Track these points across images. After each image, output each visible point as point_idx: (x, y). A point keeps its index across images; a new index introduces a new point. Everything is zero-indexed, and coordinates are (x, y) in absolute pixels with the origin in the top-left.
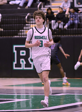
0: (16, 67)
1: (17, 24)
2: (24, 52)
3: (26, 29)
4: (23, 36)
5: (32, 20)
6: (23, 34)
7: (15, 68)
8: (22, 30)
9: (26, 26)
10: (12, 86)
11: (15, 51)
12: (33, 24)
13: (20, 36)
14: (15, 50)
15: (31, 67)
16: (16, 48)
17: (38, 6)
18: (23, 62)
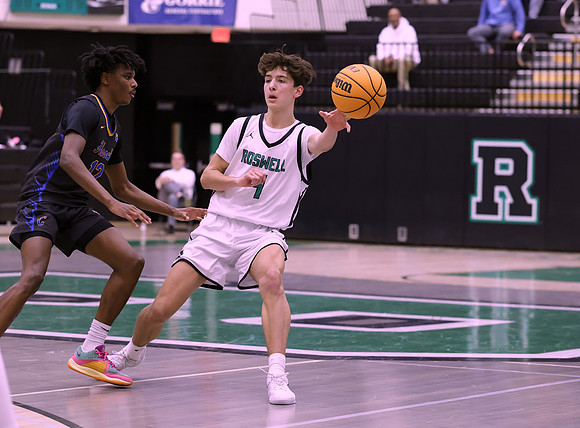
0: (478, 212)
1: (486, 68)
2: (510, 162)
3: (517, 88)
4: (505, 111)
5: (540, 59)
6: (505, 102)
7: (475, 216)
8: (505, 91)
9: (518, 78)
10: (465, 274)
11: (478, 160)
12: (540, 69)
13: (498, 111)
14: (480, 156)
15: (530, 214)
16: (481, 148)
17: (563, 10)
18: (503, 197)
